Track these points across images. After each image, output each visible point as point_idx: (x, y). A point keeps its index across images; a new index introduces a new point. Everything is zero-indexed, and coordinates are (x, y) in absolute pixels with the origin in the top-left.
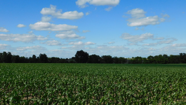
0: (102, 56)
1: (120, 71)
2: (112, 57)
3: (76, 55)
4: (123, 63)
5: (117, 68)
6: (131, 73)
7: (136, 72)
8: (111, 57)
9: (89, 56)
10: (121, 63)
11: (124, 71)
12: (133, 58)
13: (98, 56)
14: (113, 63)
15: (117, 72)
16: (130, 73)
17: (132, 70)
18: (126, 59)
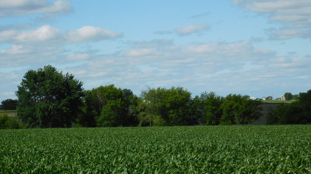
0: (147, 90)
1: (230, 160)
2: (193, 97)
3: (21, 92)
4: (242, 123)
5: (214, 148)
6: (279, 167)
7: (304, 162)
8: (188, 95)
9: (82, 94)
10: (233, 123)
11: (247, 160)
12: (288, 96)
13: (128, 93)
14: (198, 124)
15: (218, 163)
16: (275, 166)
17: (284, 155)
18: (258, 103)
